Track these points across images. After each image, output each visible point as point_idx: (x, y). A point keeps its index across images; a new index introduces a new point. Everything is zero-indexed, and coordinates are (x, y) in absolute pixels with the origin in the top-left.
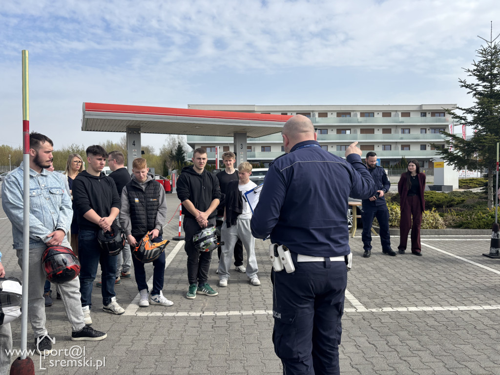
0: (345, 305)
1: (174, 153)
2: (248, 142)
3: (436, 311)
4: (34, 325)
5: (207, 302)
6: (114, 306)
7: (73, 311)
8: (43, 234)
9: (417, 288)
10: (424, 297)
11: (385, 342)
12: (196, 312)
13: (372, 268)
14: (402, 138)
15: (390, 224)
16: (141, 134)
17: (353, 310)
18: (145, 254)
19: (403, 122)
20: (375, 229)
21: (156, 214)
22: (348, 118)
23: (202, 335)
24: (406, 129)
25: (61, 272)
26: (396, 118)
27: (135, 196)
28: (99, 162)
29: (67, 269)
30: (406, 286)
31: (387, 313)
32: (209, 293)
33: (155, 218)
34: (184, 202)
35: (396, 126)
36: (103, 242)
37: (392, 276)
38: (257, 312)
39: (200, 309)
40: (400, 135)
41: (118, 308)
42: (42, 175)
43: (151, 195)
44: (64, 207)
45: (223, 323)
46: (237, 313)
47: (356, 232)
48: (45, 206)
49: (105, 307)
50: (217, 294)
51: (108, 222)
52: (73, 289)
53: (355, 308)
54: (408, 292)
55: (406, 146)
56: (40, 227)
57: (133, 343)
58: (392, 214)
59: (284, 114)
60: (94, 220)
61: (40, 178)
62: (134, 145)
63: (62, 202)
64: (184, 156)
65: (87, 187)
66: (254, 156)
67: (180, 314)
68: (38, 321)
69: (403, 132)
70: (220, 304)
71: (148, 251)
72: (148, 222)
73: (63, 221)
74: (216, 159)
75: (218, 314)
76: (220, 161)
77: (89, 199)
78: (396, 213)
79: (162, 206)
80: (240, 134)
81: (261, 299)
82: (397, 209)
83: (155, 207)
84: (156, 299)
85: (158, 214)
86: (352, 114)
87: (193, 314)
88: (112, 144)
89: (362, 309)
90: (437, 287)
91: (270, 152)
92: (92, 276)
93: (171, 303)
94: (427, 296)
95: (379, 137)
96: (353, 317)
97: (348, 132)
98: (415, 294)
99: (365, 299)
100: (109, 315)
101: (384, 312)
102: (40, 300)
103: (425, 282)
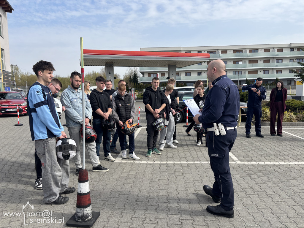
0: (230, 160)
1: (132, 78)
2: (177, 70)
3: (281, 164)
4: (76, 163)
5: (156, 157)
6: (110, 157)
7: (93, 157)
8: (80, 120)
9: (272, 153)
10: (276, 158)
11: (249, 177)
12: (151, 161)
13: (248, 143)
14: (277, 66)
15: (261, 119)
17: (234, 163)
18: (128, 130)
19: (278, 55)
20: (253, 122)
21: (130, 112)
22: (240, 54)
23: (154, 171)
24: (280, 60)
25: (89, 137)
26: (273, 53)
27: (119, 102)
28: (102, 85)
29: (92, 136)
30: (266, 152)
31: (253, 165)
32: (157, 153)
33: (130, 114)
34: (146, 106)
35: (273, 58)
36: (105, 125)
37: (258, 147)
38: (182, 162)
39: (152, 160)
40: (276, 63)
41: (112, 158)
42: (78, 92)
43: (127, 102)
44: (88, 107)
45: (165, 167)
46: (172, 162)
47: (240, 124)
48: (80, 106)
49: (105, 158)
50: (161, 153)
51: (107, 115)
52: (93, 147)
53: (235, 162)
54: (266, 155)
55: (279, 71)
56: (79, 116)
57: (121, 174)
58: (264, 113)
59: (200, 52)
60: (100, 114)
61: (77, 93)
62: (110, 73)
63: (87, 105)
64: (138, 80)
65: (97, 97)
66: (180, 79)
67: (143, 162)
68: (78, 161)
69: (278, 62)
70: (163, 158)
71: (129, 128)
72: (126, 116)
73: (88, 114)
75: (162, 162)
77: (98, 103)
78: (266, 113)
79: (133, 107)
80: (172, 66)
81: (184, 157)
82: (267, 110)
83: (130, 108)
84: (131, 156)
85: (131, 112)
86: (243, 51)
87: (149, 162)
89: (239, 162)
90: (284, 153)
91: (190, 76)
92: (100, 142)
93: (139, 158)
94: (277, 157)
95: (261, 65)
96: (233, 166)
97: (240, 63)
98: (270, 156)
99: (242, 158)
100: (108, 162)
101: (251, 164)
102: (79, 151)
103: (278, 150)
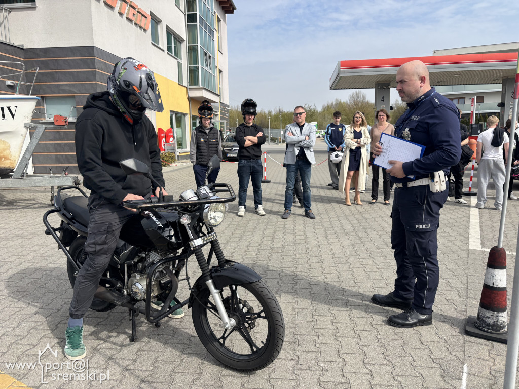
16: (391, 89)
27: (201, 137)
43: (211, 137)
62: (383, 100)
74: (472, 112)
76: (476, 114)
80: (511, 80)
88: (340, 102)
